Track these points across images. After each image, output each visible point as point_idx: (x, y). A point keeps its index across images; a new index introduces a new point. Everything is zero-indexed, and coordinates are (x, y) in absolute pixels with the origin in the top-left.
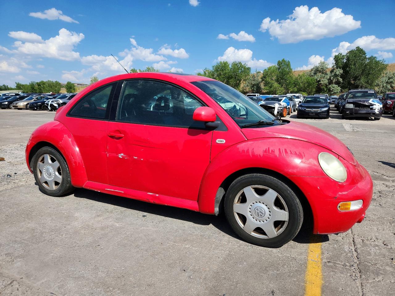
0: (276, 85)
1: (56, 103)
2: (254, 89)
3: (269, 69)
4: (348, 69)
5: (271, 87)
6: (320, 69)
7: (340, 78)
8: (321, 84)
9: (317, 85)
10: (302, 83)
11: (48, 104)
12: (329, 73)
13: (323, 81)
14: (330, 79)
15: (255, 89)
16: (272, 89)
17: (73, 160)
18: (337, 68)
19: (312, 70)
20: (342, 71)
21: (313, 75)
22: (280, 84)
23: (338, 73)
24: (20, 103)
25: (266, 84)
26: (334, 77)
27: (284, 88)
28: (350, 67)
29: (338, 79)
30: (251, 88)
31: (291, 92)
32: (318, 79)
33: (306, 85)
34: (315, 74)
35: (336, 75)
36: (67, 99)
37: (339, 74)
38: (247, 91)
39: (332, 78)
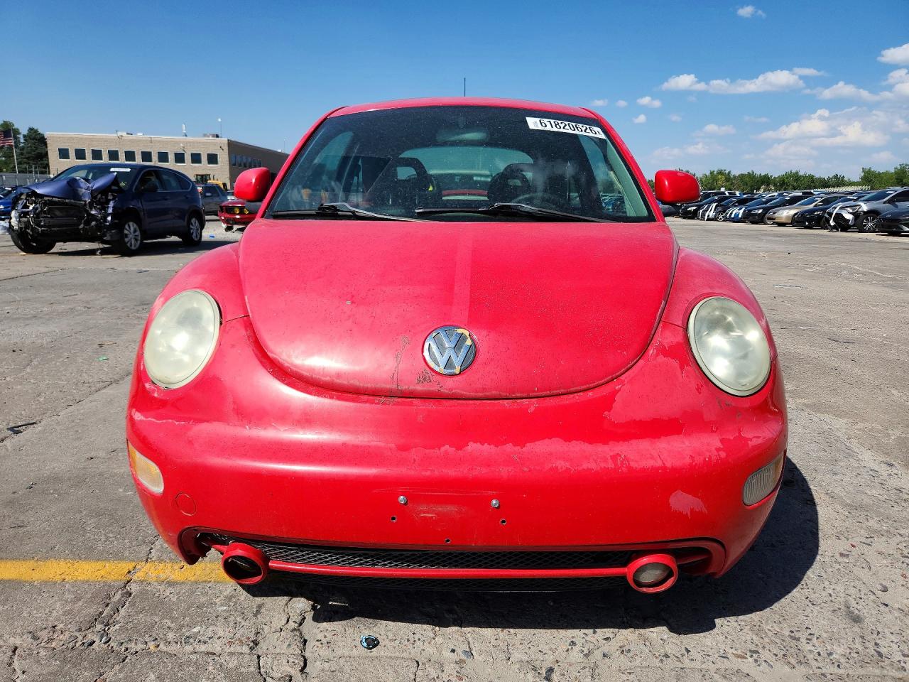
1: (851, 211)
11: (830, 214)
24: (781, 212)
36: (884, 203)
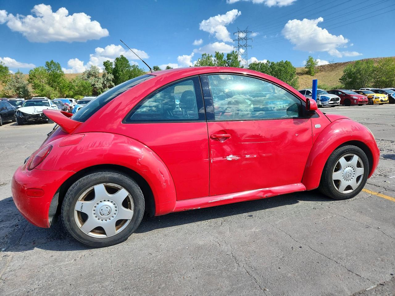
0: (48, 88)
2: (19, 92)
3: (36, 70)
4: (117, 74)
5: (42, 90)
6: (92, 73)
7: (112, 83)
8: (96, 87)
9: (92, 89)
10: (77, 86)
12: (101, 77)
13: (97, 85)
14: (103, 83)
15: (21, 92)
16: (44, 92)
17: (163, 178)
18: (108, 73)
19: (84, 73)
20: (113, 77)
21: (87, 78)
22: (52, 87)
23: (109, 78)
25: (35, 87)
26: (107, 82)
27: (58, 91)
28: (119, 73)
29: (110, 84)
30: (16, 92)
31: (66, 95)
32: (93, 83)
33: (82, 88)
34: (88, 77)
35: (108, 80)
37: (111, 79)
38: (11, 95)
39: (105, 82)
